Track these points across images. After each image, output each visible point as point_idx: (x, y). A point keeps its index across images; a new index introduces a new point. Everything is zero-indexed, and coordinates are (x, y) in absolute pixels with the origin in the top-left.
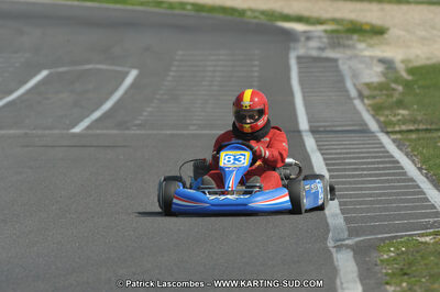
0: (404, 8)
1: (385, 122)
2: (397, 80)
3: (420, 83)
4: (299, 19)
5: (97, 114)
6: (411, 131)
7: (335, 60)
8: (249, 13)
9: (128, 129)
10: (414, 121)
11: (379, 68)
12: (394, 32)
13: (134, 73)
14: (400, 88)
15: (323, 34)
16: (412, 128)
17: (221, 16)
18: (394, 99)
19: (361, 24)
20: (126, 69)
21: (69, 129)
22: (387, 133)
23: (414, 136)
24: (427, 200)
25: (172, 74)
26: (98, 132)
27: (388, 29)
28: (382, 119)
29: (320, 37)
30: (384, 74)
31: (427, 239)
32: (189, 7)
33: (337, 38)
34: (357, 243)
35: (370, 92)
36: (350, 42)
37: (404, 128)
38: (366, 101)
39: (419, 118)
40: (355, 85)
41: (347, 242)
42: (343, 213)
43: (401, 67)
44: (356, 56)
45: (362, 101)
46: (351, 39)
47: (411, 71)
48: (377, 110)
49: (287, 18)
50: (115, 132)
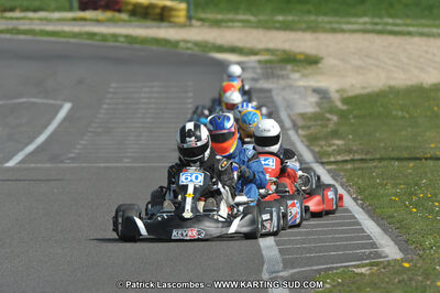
0: (339, 36)
1: (319, 152)
2: (332, 110)
3: (355, 112)
4: (233, 50)
5: (31, 148)
6: (346, 161)
7: (269, 91)
8: (182, 44)
9: (62, 162)
10: (350, 151)
11: (314, 99)
12: (328, 62)
13: (67, 106)
14: (335, 118)
15: (257, 65)
16: (348, 158)
17: (154, 48)
18: (329, 130)
19: (295, 54)
20: (59, 102)
21: (2, 164)
22: (322, 163)
23: (349, 166)
24: (363, 231)
25: (105, 106)
26: (32, 165)
27: (322, 58)
28: (317, 149)
29: (254, 68)
30: (318, 104)
31: (363, 270)
32: (122, 39)
33: (271, 68)
34: (292, 276)
35: (304, 122)
36: (284, 73)
37: (339, 158)
38: (301, 132)
39: (355, 148)
40: (289, 116)
41: (281, 274)
42: (277, 245)
43: (335, 97)
44: (290, 86)
45: (297, 132)
46: (286, 70)
47: (346, 101)
48: (311, 140)
49: (221, 49)
50: (48, 165)
